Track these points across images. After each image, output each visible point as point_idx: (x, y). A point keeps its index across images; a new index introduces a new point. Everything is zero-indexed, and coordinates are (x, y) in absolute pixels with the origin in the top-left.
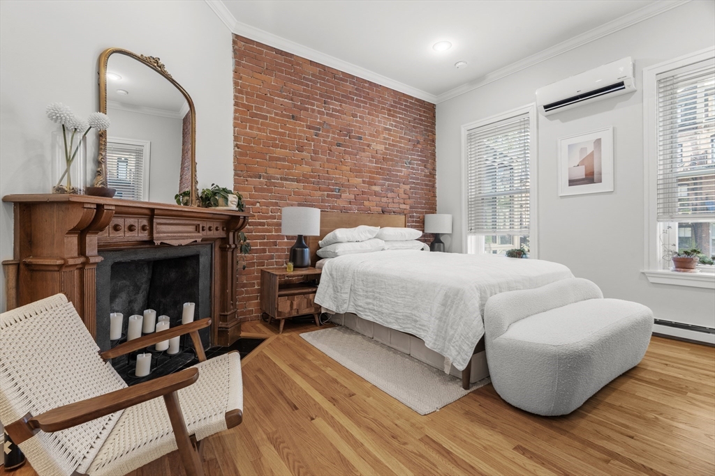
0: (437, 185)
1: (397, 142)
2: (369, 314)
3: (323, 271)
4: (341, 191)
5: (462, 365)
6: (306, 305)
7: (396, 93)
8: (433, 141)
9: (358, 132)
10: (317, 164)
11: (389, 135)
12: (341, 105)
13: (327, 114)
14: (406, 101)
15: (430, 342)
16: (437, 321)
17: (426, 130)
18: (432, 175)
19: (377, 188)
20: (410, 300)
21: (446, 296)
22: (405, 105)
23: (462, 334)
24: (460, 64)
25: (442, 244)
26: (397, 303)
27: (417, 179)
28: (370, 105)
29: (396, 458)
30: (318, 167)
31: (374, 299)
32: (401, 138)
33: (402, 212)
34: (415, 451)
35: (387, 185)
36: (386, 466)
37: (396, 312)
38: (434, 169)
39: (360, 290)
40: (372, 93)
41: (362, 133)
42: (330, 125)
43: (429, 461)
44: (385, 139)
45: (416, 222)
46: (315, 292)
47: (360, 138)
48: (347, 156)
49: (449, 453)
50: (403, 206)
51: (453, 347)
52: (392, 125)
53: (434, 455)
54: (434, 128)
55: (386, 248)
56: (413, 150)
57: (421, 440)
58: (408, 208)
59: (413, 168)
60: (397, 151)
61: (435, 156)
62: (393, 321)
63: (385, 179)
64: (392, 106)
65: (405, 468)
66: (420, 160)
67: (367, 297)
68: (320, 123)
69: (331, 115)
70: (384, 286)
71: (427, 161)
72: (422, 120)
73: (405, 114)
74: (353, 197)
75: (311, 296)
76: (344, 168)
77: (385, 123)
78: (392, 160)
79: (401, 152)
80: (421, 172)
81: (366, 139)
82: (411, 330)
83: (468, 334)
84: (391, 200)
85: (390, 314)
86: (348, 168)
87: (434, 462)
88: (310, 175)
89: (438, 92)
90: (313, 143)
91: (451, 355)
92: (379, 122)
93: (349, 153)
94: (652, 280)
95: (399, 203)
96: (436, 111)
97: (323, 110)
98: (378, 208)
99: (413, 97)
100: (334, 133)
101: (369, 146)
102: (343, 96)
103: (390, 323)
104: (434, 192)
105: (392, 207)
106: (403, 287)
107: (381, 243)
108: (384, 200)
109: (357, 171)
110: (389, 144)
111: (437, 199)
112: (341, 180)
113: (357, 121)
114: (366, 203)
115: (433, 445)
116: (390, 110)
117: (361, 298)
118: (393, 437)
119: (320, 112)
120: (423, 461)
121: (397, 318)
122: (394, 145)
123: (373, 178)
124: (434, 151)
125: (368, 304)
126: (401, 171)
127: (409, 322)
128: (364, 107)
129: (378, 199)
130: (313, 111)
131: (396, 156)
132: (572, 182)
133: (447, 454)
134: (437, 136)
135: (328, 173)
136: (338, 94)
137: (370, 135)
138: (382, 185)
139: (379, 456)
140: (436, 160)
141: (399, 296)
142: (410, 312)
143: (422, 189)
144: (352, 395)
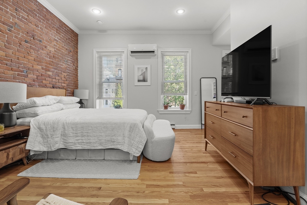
0: (79, 75)
1: (61, 48)
2: (78, 145)
3: (31, 126)
4: (28, 73)
5: (138, 154)
6: (19, 153)
7: (60, 21)
8: (77, 52)
9: (39, 37)
10: (10, 52)
11: (57, 43)
12: (28, 16)
13: (18, 19)
14: (66, 28)
15: (126, 148)
16: (128, 139)
17: (74, 46)
18: (76, 69)
19: (50, 73)
20: (110, 133)
21: (131, 127)
22: (65, 30)
23: (138, 141)
24: (100, 22)
25: (84, 104)
26: (101, 135)
27: (70, 71)
28: (47, 23)
29: (147, 198)
30: (11, 54)
31: (83, 137)
32: (62, 47)
33: (63, 88)
34: (150, 192)
35: (55, 72)
36: (148, 203)
37: (100, 140)
38: (77, 67)
39: (71, 133)
40: (48, 16)
41: (41, 38)
42: (20, 27)
43: (157, 192)
44: (54, 45)
45: (70, 93)
46: (26, 142)
47: (40, 41)
48: (32, 50)
49: (158, 185)
50: (63, 85)
51: (134, 148)
52: (58, 38)
53: (156, 189)
54: (78, 46)
55: (64, 108)
56: (68, 55)
57: (147, 187)
58: (66, 86)
59: (68, 65)
60: (61, 54)
61: (78, 60)
62: (97, 145)
63: (55, 69)
64: (58, 28)
65: (154, 199)
66: (71, 61)
67: (77, 136)
68: (12, 23)
69: (21, 20)
70: (91, 128)
71: (75, 62)
72: (72, 40)
73: (65, 35)
74: (36, 77)
75: (23, 145)
76: (30, 58)
77: (55, 36)
78: (58, 58)
79: (63, 55)
80: (72, 67)
81: (44, 43)
82: (110, 147)
83: (141, 140)
84: (57, 81)
85: (96, 142)
86: (33, 58)
87: (158, 191)
88: (4, 58)
89: (80, 29)
90: (6, 35)
91: (133, 151)
92: (52, 34)
93: (34, 49)
94: (160, 113)
95: (62, 83)
96: (79, 37)
97: (15, 14)
98: (51, 85)
99: (68, 27)
100: (22, 32)
101: (46, 47)
102: (29, 10)
103: (97, 146)
104: (77, 78)
105: (59, 84)
106: (104, 127)
107: (61, 106)
108: (54, 80)
109: (38, 61)
110: (57, 49)
111: (79, 82)
112: (28, 65)
113: (38, 30)
114: (44, 81)
115: (152, 186)
116: (57, 30)
117: (72, 138)
118: (137, 193)
119: (12, 15)
120: (155, 193)
121: (101, 143)
122: (59, 50)
123: (48, 67)
124: (77, 57)
125: (77, 140)
126: (62, 65)
127: (109, 143)
128: (43, 23)
129: (50, 79)
130: (7, 12)
131: (60, 56)
132: (139, 81)
133: (158, 186)
134: (79, 50)
135: (18, 59)
136: (26, 8)
137: (46, 41)
138: (53, 72)
139: (142, 202)
140: (78, 62)
141: (102, 132)
142: (110, 138)
143: (72, 76)
144: (100, 188)
